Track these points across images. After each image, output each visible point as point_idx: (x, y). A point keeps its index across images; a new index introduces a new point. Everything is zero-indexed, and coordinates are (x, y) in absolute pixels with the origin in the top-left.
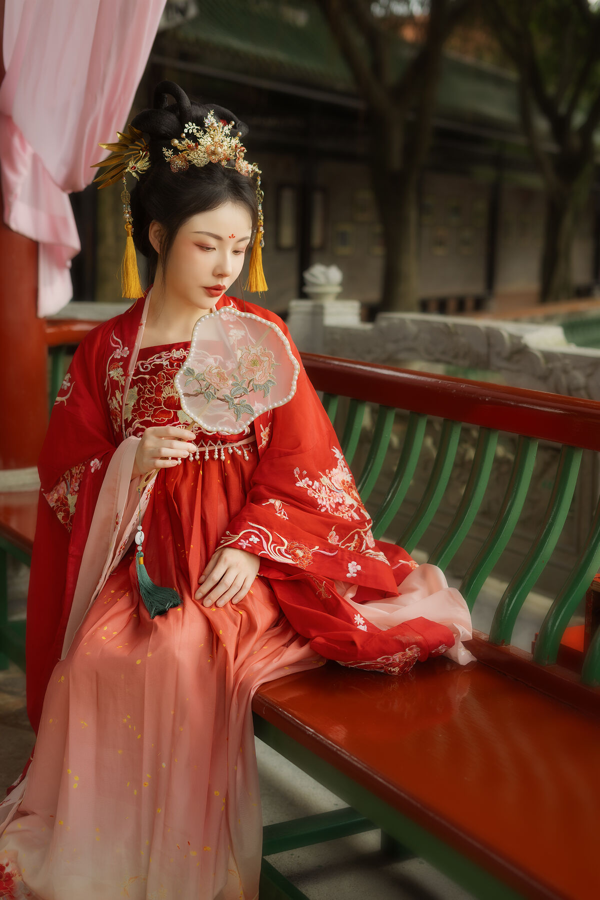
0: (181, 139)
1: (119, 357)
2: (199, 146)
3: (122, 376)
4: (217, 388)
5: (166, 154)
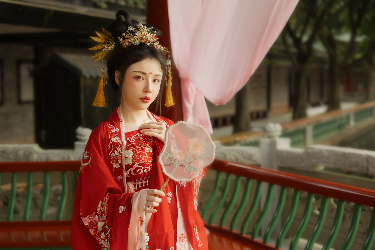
0: (127, 33)
1: (115, 132)
2: (135, 36)
3: (119, 140)
4: (179, 160)
5: (120, 40)
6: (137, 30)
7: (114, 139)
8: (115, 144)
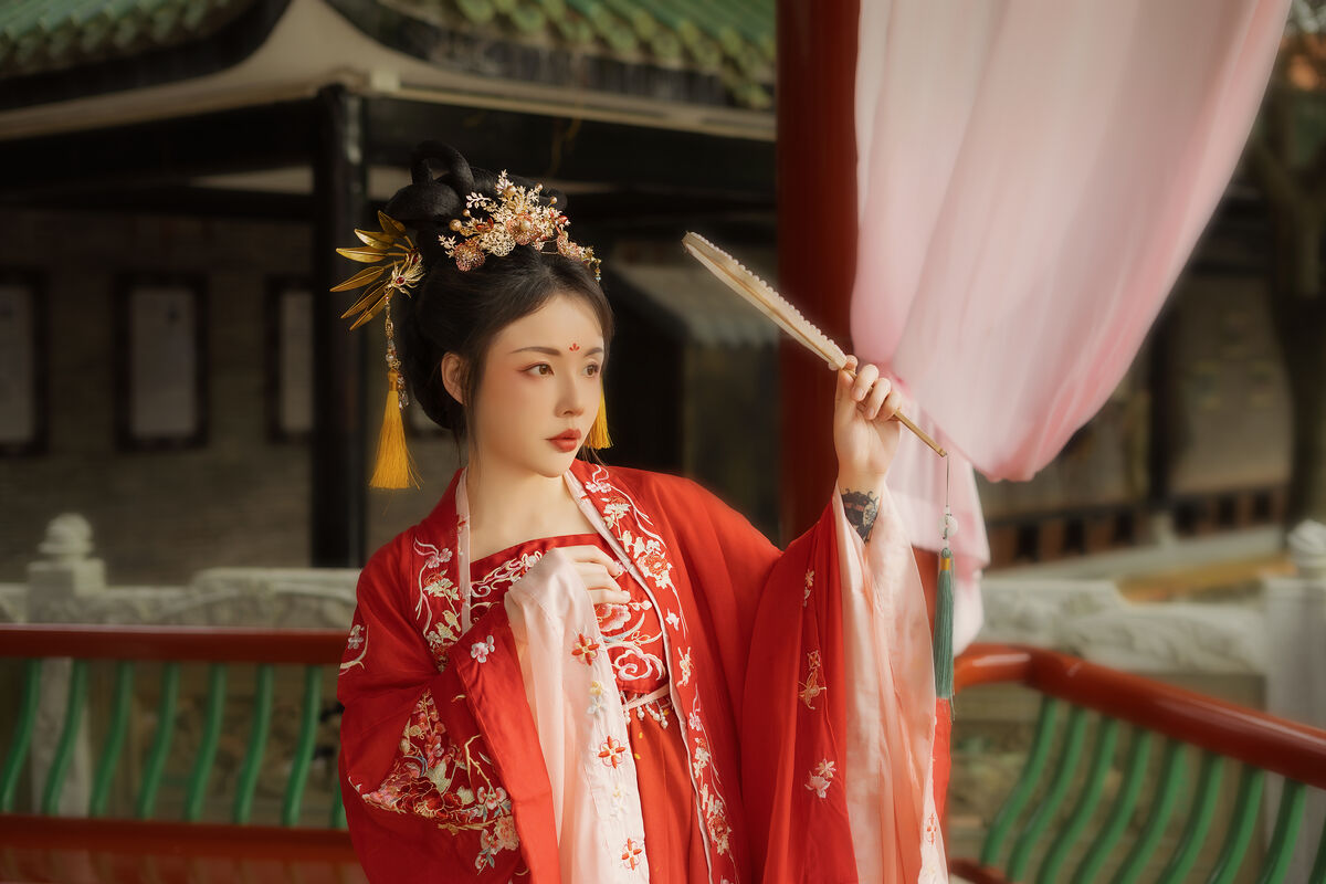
1: (437, 566)
3: (451, 588)
5: (447, 245)
6: (495, 205)
7: (436, 588)
8: (438, 602)
